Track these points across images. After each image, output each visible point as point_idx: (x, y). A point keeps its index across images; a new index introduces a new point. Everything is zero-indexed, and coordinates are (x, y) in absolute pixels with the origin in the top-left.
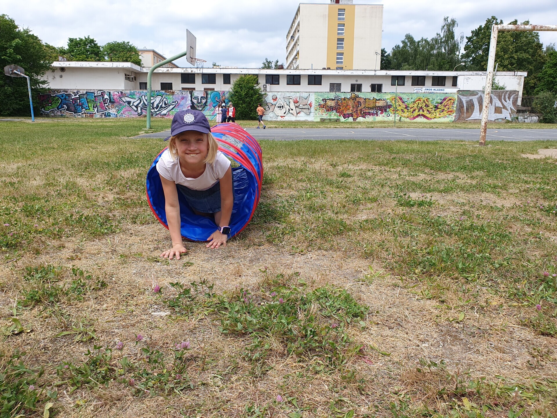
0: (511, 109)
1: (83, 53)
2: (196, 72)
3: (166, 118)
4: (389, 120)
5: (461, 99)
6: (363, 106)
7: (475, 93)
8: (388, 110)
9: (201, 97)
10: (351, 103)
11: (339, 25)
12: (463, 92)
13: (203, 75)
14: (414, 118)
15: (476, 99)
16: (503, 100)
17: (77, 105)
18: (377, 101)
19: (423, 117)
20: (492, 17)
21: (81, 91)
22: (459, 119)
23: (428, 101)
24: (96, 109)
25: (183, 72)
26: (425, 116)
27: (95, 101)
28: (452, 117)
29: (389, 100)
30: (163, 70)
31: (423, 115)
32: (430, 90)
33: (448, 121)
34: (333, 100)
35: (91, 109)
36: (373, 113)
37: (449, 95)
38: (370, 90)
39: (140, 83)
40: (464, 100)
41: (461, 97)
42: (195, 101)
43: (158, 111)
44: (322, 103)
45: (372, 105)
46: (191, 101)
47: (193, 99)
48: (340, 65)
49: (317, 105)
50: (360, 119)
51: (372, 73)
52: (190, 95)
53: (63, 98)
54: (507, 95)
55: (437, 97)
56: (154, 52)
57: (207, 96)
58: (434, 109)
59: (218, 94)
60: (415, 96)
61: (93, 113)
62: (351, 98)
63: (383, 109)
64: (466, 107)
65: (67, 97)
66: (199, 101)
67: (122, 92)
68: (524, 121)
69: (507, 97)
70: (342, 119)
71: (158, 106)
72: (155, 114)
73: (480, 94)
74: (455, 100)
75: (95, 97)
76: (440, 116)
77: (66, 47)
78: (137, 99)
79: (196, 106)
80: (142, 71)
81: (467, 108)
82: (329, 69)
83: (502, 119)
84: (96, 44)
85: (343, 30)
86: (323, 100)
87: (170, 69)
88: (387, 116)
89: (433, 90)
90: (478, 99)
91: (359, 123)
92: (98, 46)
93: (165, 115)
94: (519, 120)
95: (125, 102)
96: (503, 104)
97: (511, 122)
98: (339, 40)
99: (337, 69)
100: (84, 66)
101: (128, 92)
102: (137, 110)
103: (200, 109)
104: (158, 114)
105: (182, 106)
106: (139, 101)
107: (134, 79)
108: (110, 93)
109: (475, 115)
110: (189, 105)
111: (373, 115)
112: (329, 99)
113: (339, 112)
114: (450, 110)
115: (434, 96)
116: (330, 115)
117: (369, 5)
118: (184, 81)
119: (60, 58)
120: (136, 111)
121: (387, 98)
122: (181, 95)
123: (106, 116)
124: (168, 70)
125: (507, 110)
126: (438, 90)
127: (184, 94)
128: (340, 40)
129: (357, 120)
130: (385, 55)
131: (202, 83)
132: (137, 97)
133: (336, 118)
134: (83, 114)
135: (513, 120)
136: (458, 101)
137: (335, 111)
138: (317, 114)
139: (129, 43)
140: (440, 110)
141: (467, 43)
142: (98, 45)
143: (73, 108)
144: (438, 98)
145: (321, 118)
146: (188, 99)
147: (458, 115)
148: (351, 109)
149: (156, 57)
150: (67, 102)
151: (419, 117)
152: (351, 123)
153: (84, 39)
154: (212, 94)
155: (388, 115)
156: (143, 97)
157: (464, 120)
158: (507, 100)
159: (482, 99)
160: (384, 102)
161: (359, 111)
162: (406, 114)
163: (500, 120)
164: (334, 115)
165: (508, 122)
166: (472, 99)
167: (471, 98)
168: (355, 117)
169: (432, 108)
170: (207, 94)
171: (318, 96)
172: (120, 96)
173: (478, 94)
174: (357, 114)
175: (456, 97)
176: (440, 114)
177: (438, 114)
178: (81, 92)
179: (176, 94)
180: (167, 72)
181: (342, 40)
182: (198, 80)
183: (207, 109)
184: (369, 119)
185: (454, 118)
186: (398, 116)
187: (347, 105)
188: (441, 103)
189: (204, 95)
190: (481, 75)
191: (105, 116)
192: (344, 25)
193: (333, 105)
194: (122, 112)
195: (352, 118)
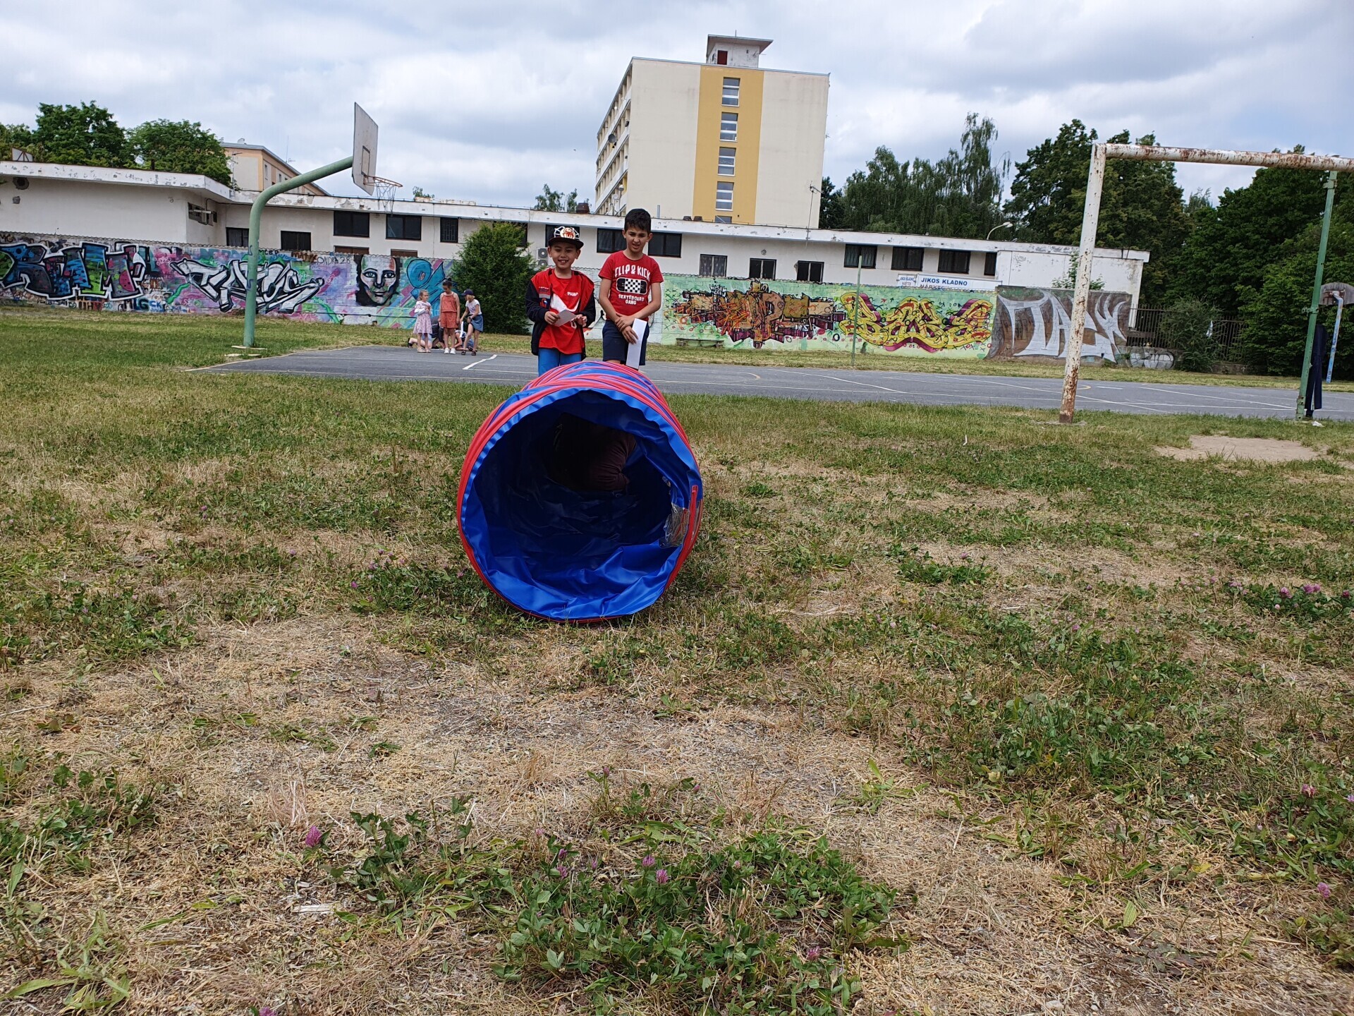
0: (1115, 336)
1: (78, 144)
2: (372, 210)
3: (292, 319)
4: (837, 350)
5: (1004, 308)
6: (778, 313)
7: (1037, 295)
8: (836, 325)
9: (384, 272)
10: (749, 305)
11: (726, 116)
12: (1011, 292)
13: (390, 217)
14: (897, 346)
15: (1039, 309)
16: (1097, 315)
17: (59, 276)
18: (811, 304)
19: (916, 345)
20: (1074, 121)
21: (70, 241)
22: (999, 353)
23: (929, 308)
24: (109, 289)
25: (338, 207)
26: (921, 344)
27: (105, 269)
28: (984, 349)
29: (839, 302)
30: (290, 201)
31: (917, 341)
32: (934, 281)
33: (975, 356)
34: (708, 295)
35: (97, 288)
36: (801, 331)
37: (979, 296)
38: (794, 276)
39: (228, 229)
40: (1012, 308)
41: (1005, 301)
42: (368, 281)
43: (274, 301)
44: (682, 300)
45: (798, 313)
46: (359, 279)
47: (362, 276)
48: (724, 212)
49: (670, 305)
50: (770, 344)
51: (801, 236)
52: (354, 266)
53: (19, 256)
54: (1107, 302)
55: (951, 299)
56: (264, 152)
57: (398, 270)
58: (942, 327)
59: (427, 266)
60: (900, 294)
61: (100, 299)
62: (750, 292)
63: (826, 322)
64: (1017, 325)
65: (31, 255)
66: (379, 282)
67: (179, 250)
68: (1143, 365)
69: (1106, 306)
70: (728, 342)
71: (272, 288)
72: (265, 309)
73: (1047, 296)
74: (991, 308)
75: (107, 257)
76: (956, 344)
77: (34, 127)
78: (220, 268)
79: (369, 294)
80: (233, 199)
81: (1017, 328)
82: (698, 219)
83: (1096, 357)
84: (114, 124)
85: (733, 127)
86: (684, 294)
87: (305, 198)
88: (834, 339)
89: (941, 281)
90: (1042, 308)
91: (769, 353)
92: (118, 129)
93: (291, 311)
94: (1132, 361)
95: (187, 276)
96: (1097, 324)
97: (1114, 365)
98: (723, 150)
99: (718, 220)
100: (80, 177)
101: (197, 250)
102: (219, 296)
103: (381, 300)
104: (272, 309)
105: (335, 291)
106: (224, 274)
107: (211, 218)
108: (147, 249)
109: (1037, 345)
110: (354, 290)
111: (801, 336)
112: (700, 293)
113: (721, 325)
114: (980, 330)
115: (944, 297)
116: (701, 332)
117: (796, 73)
118: (339, 231)
119: (16, 153)
120: (215, 299)
121: (833, 295)
122: (333, 265)
123: (136, 308)
124: (301, 201)
125: (1107, 337)
126: (952, 282)
127: (340, 261)
128: (727, 152)
129: (763, 347)
130: (831, 194)
131: (388, 237)
132: (219, 263)
133: (713, 338)
134: (73, 299)
135: (1120, 362)
136: (997, 311)
137: (711, 323)
138: (670, 327)
139: (199, 125)
140: (957, 329)
141: (1018, 176)
142: (119, 126)
143: (44, 282)
144: (953, 302)
145: (678, 336)
146: (349, 275)
147: (997, 342)
148: (750, 318)
149: (269, 167)
150: (30, 266)
151: (908, 345)
152: (750, 352)
153: (80, 107)
154: (412, 265)
155: (836, 337)
156: (236, 264)
157: (1011, 356)
158: (1107, 313)
159: (1050, 309)
160: (828, 304)
161: (768, 326)
162: (877, 337)
163: (1090, 360)
164: (709, 332)
165: (1108, 364)
166: (1029, 309)
167: (1027, 304)
168: (760, 340)
169: (938, 325)
170: (399, 265)
171: (673, 283)
172: (174, 259)
173: (1041, 296)
174: (763, 332)
175: (993, 301)
176: (956, 340)
177: (951, 339)
178: (70, 244)
179: (320, 260)
180: (299, 205)
181: (732, 151)
182: (378, 230)
183: (397, 301)
184: (792, 344)
185: (987, 350)
186: (860, 340)
187: (741, 310)
188: (959, 314)
189: (391, 266)
190: (1049, 253)
191: (134, 307)
192: (735, 116)
193: (707, 308)
194: (178, 299)
195: (752, 341)
